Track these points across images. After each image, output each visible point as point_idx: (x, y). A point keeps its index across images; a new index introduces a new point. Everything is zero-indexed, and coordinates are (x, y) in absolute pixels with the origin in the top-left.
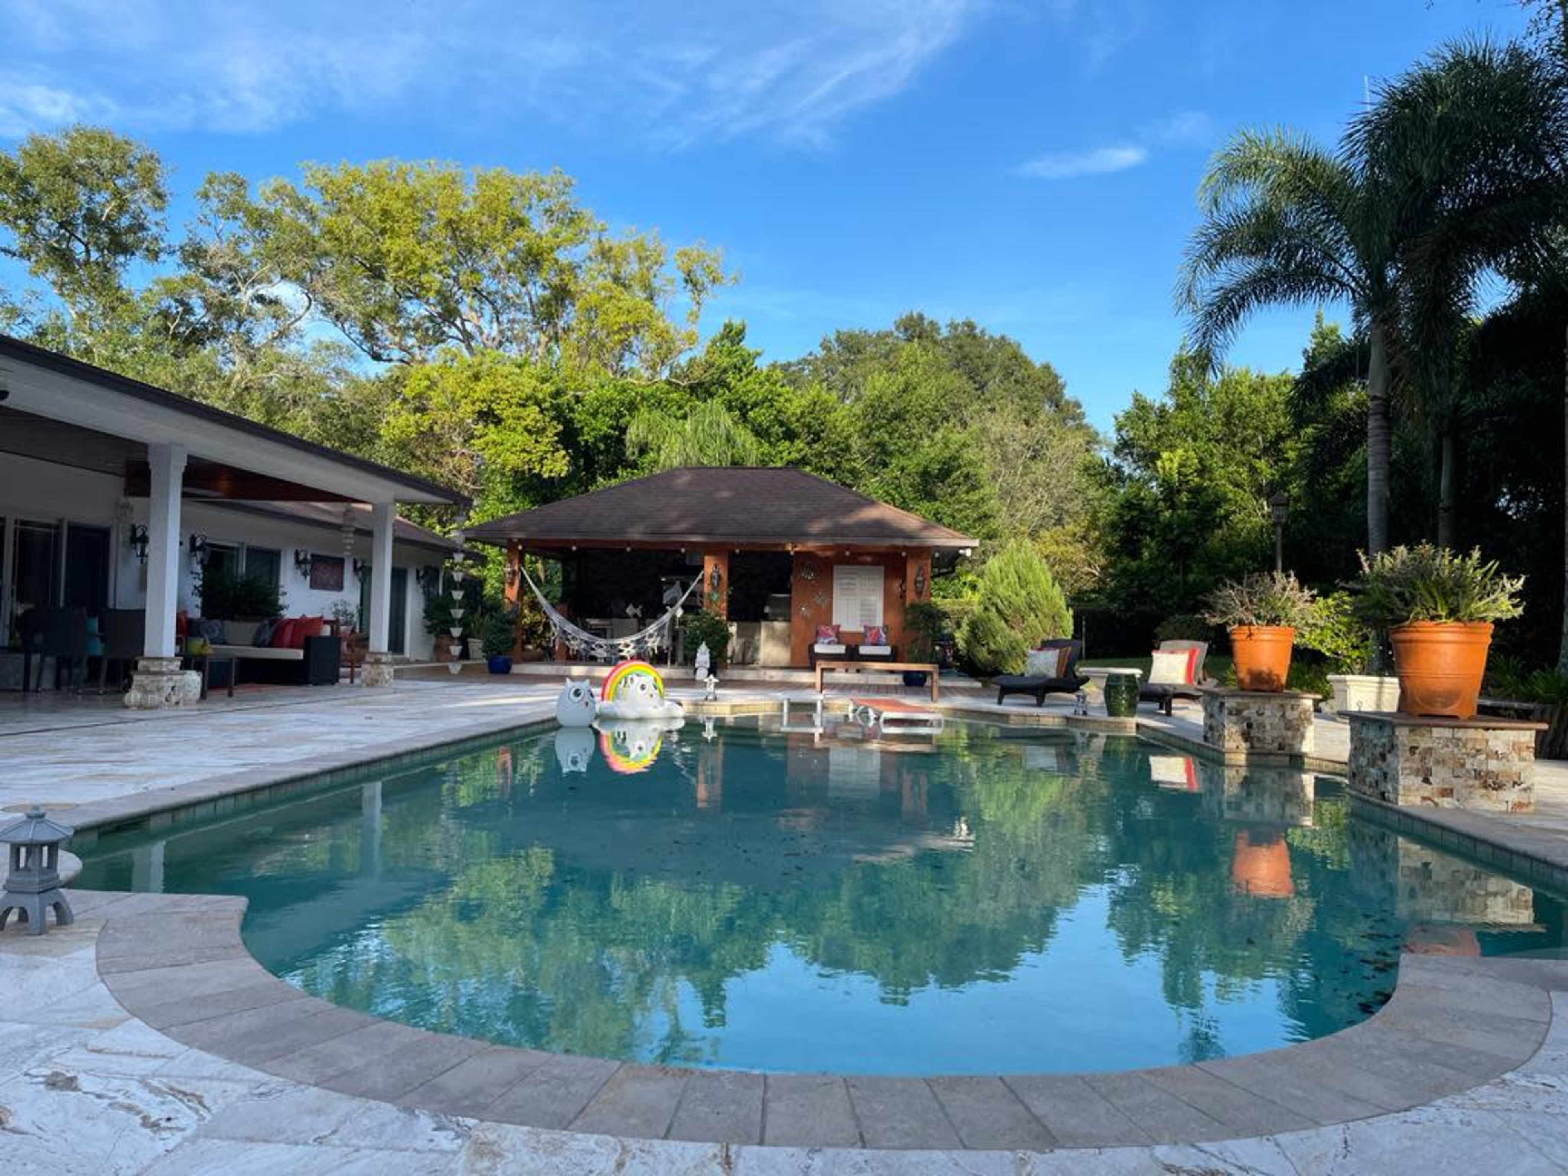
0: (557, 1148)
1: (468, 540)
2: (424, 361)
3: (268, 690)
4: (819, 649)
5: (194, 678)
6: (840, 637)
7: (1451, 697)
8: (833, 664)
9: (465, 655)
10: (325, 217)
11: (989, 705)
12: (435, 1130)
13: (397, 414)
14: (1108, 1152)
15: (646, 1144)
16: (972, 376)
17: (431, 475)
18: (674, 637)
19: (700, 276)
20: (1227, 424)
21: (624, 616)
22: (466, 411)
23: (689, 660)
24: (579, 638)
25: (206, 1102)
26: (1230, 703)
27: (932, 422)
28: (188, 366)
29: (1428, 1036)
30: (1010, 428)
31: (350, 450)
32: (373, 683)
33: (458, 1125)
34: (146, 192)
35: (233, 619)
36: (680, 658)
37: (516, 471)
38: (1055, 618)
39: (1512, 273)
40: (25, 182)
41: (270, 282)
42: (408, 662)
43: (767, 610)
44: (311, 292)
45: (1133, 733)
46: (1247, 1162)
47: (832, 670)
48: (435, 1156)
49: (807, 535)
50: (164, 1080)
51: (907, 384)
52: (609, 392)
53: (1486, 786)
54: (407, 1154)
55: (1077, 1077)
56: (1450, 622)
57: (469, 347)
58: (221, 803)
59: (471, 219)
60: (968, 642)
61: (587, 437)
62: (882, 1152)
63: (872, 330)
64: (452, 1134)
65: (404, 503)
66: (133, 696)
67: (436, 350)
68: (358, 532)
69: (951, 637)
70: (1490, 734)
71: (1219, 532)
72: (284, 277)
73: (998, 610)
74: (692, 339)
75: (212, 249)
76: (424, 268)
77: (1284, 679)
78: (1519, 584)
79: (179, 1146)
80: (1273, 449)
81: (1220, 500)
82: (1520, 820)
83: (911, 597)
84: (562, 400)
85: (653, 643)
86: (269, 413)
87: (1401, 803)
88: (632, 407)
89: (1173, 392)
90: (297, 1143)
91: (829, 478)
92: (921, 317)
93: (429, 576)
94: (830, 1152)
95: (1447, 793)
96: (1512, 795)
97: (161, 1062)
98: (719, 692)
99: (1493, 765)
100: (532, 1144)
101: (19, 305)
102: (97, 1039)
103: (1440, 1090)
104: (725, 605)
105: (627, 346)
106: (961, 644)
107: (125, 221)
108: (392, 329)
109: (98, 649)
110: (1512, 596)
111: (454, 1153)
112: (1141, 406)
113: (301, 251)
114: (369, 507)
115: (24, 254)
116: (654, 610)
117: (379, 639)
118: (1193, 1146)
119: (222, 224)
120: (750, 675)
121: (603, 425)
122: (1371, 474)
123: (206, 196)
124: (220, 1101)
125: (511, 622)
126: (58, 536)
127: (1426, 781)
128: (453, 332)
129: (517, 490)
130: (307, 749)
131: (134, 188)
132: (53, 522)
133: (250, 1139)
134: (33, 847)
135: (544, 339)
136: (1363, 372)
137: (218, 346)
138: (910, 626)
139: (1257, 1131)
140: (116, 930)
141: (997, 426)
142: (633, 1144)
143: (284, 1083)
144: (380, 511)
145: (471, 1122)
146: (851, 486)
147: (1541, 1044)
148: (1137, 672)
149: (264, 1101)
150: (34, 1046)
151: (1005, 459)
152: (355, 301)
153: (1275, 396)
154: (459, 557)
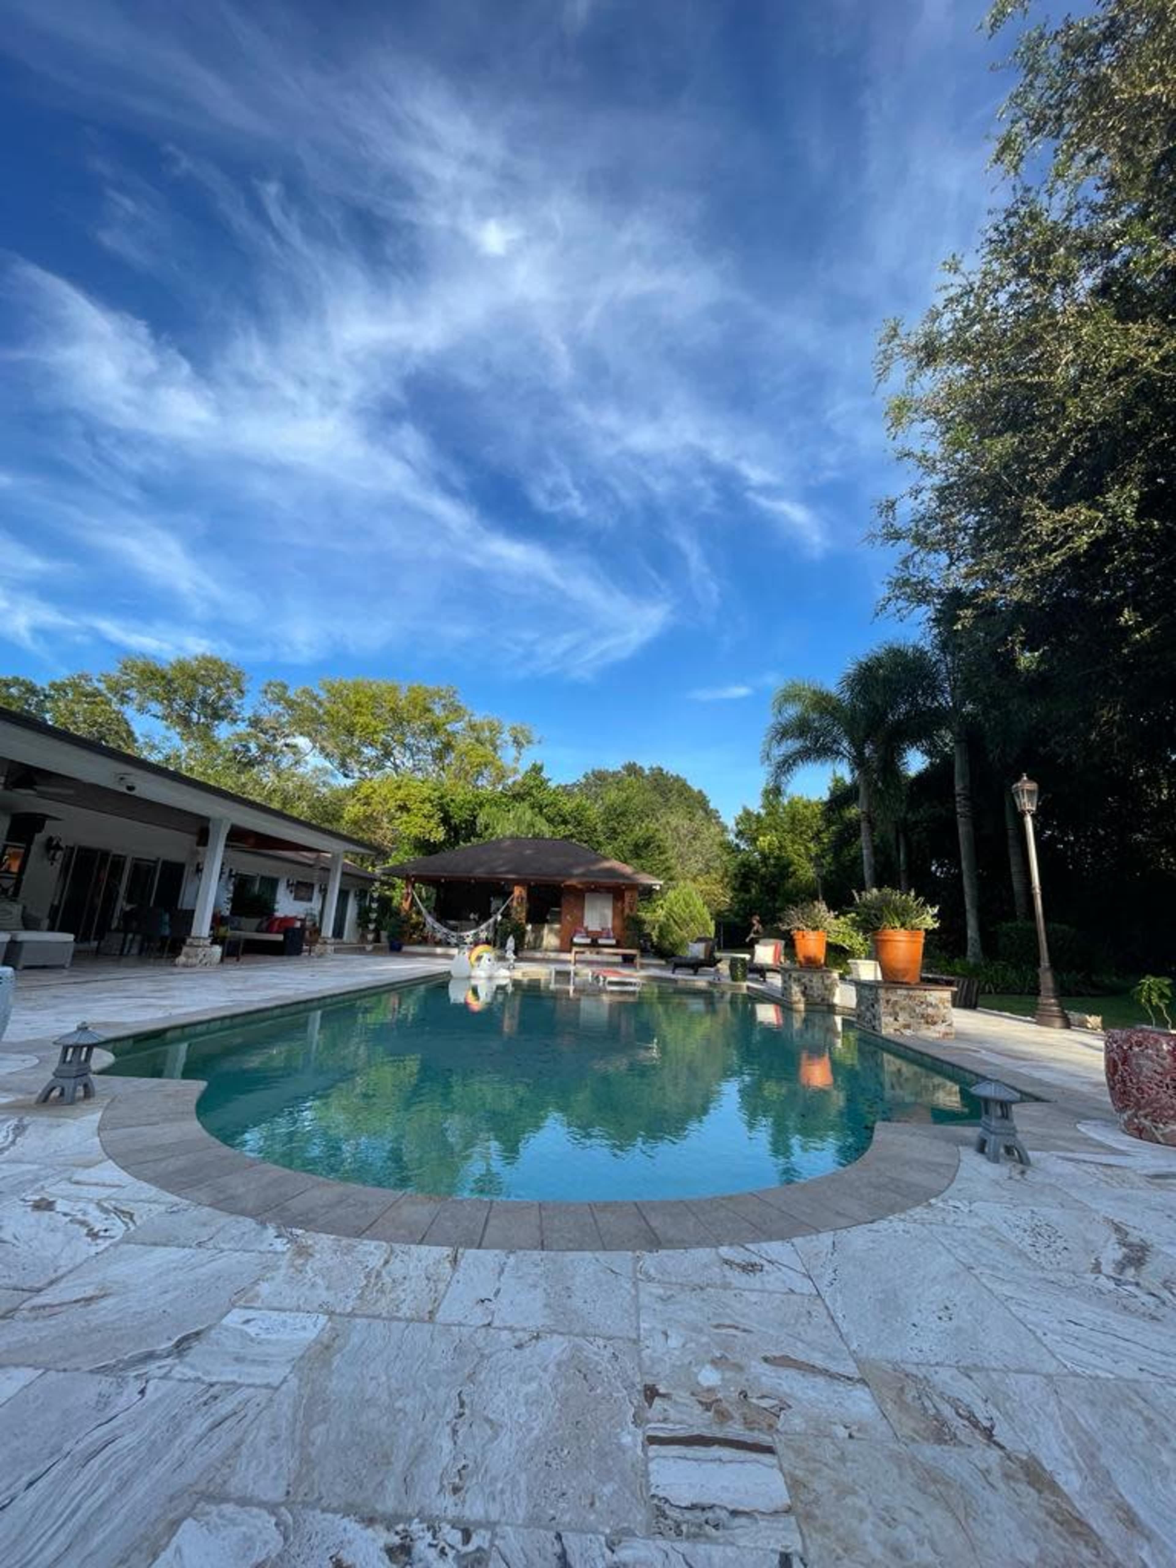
0: (350, 1250)
1: (384, 874)
2: (371, 780)
3: (259, 958)
4: (576, 940)
5: (218, 950)
6: (588, 934)
7: (906, 972)
8: (582, 949)
9: (377, 940)
10: (327, 705)
11: (668, 974)
12: (277, 1237)
13: (353, 806)
14: (692, 1251)
15: (406, 1248)
16: (662, 794)
17: (370, 838)
18: (496, 932)
19: (521, 738)
20: (793, 823)
21: (468, 919)
22: (392, 804)
23: (503, 946)
24: (441, 931)
25: (135, 1218)
26: (795, 975)
27: (640, 818)
28: (243, 779)
29: (888, 1174)
30: (681, 822)
31: (326, 825)
32: (321, 956)
33: (291, 1233)
34: (235, 689)
35: (247, 917)
36: (498, 944)
37: (417, 838)
38: (705, 925)
39: (927, 752)
40: (170, 682)
41: (294, 736)
42: (344, 943)
43: (548, 917)
44: (314, 741)
45: (745, 991)
46: (774, 1257)
47: (583, 953)
48: (270, 1255)
49: (571, 876)
50: (113, 1203)
51: (628, 798)
52: (469, 797)
53: (927, 1023)
54: (253, 1254)
55: (682, 1202)
56: (902, 930)
57: (396, 772)
58: (212, 1024)
59: (403, 708)
60: (658, 937)
61: (456, 821)
62: (552, 1254)
63: (611, 770)
64: (285, 1241)
65: (352, 853)
66: (181, 959)
67: (378, 773)
68: (322, 869)
69: (649, 935)
70: (927, 993)
71: (791, 881)
72: (301, 734)
73: (675, 921)
74: (515, 771)
75: (265, 718)
76: (376, 732)
77: (823, 961)
78: (936, 910)
79: (106, 1249)
80: (816, 837)
81: (791, 863)
82: (946, 1043)
83: (627, 911)
84: (445, 801)
85: (483, 935)
86: (284, 804)
87: (884, 1032)
88: (481, 805)
89: (763, 807)
90: (184, 1247)
91: (585, 845)
92: (635, 764)
93: (362, 895)
94: (520, 1253)
95: (907, 1026)
96: (942, 1028)
97: (114, 1190)
98: (517, 964)
99: (930, 1011)
100: (335, 1247)
101: (157, 742)
102: (81, 1175)
103: (892, 1210)
104: (524, 914)
105: (480, 774)
106: (655, 939)
107: (221, 703)
108: (357, 762)
109: (167, 931)
110: (933, 916)
111: (283, 1253)
112: (748, 813)
113: (312, 721)
114: (329, 855)
115: (164, 718)
116: (485, 915)
117: (328, 930)
118: (743, 1246)
119: (272, 706)
120: (538, 955)
121: (466, 815)
122: (865, 852)
123: (266, 692)
124: (145, 1217)
125: (404, 922)
126: (155, 868)
127: (896, 1019)
128: (389, 764)
129: (416, 847)
130: (272, 993)
131: (228, 687)
132: (154, 858)
133: (155, 1244)
134: (77, 1048)
135: (437, 769)
136: (857, 799)
137: (261, 768)
138: (626, 928)
139: (782, 1236)
140: (120, 1101)
141: (674, 821)
142: (397, 1247)
143: (188, 1205)
144: (335, 858)
145: (300, 1232)
146: (596, 850)
147: (952, 1181)
148: (747, 957)
149: (174, 1217)
150: (36, 1180)
151: (679, 838)
152: (337, 747)
153: (817, 811)
154: (377, 884)
